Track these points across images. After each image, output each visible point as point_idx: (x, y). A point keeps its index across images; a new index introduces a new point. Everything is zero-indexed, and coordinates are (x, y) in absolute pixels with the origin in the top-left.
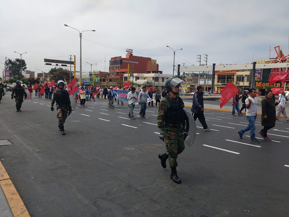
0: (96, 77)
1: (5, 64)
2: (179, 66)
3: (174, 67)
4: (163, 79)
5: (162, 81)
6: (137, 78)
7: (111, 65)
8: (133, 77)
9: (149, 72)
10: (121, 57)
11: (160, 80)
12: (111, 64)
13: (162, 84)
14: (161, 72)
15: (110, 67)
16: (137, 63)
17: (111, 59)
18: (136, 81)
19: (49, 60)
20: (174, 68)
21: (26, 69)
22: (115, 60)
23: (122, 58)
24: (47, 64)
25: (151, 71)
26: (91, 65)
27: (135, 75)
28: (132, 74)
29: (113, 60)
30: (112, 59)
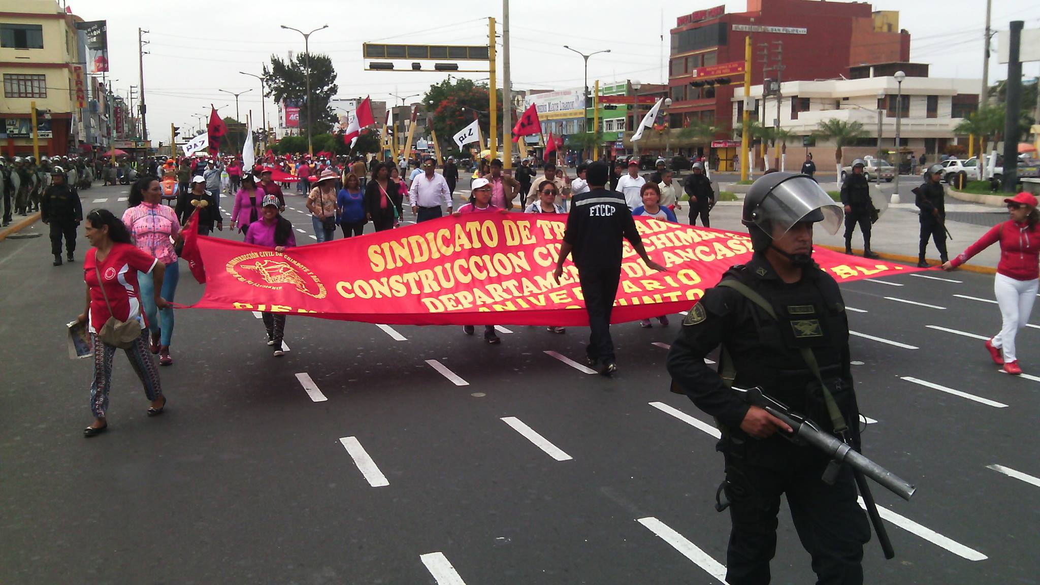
0: (607, 108)
1: (262, 80)
2: (1017, 27)
3: (988, 37)
4: (932, 102)
5: (924, 112)
6: (801, 104)
7: (679, 52)
8: (780, 98)
9: (861, 73)
10: (722, 8)
11: (918, 110)
12: (677, 44)
13: (925, 128)
14: (921, 70)
15: (671, 62)
16: (802, 31)
17: (679, 24)
18: (794, 116)
19: (383, 46)
20: (988, 43)
21: (335, 92)
22: (696, 25)
23: (730, 15)
24: (373, 67)
25: (868, 68)
26: (586, 58)
27: (790, 88)
28: (773, 86)
29: (684, 28)
30: (681, 21)
